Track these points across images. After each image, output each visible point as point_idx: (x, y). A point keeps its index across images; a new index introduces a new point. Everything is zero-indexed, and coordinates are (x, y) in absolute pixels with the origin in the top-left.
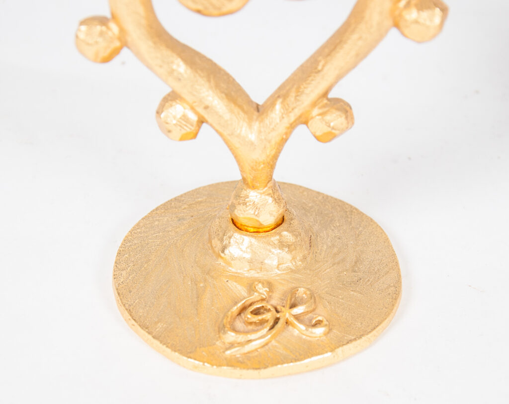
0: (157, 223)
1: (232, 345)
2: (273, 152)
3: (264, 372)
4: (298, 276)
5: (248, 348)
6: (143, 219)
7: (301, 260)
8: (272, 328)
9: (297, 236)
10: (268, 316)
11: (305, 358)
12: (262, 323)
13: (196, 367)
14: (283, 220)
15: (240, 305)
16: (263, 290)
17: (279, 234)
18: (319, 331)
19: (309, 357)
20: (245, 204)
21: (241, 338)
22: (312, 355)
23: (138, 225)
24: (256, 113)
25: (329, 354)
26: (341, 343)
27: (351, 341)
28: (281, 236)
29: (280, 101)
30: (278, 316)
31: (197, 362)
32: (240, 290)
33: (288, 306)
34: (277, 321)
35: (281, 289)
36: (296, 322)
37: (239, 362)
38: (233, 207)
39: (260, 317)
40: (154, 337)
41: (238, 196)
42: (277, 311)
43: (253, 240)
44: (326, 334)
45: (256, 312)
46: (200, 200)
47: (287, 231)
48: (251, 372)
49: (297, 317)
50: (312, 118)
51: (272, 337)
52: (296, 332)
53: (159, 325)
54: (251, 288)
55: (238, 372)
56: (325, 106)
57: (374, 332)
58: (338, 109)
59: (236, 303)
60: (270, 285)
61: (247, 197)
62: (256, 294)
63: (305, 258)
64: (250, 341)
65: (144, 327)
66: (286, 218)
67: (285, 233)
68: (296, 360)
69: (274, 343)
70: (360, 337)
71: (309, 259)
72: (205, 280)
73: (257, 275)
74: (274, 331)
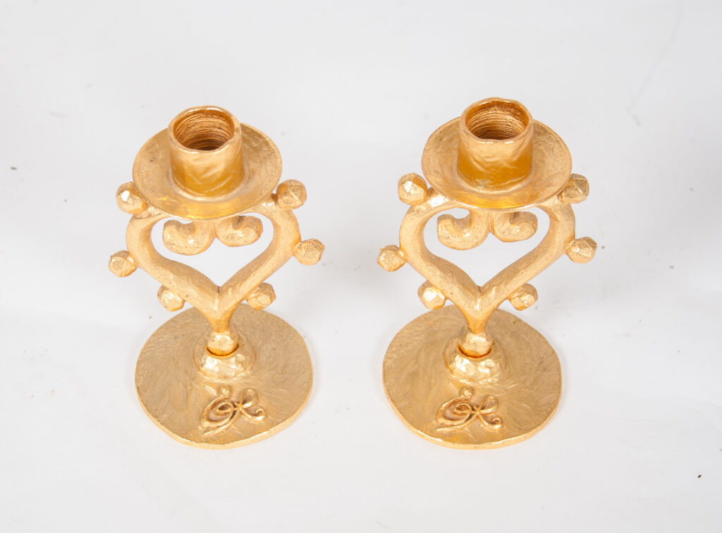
0: (161, 340)
1: (208, 430)
2: (229, 315)
3: (227, 445)
4: (247, 381)
5: (217, 431)
6: (152, 336)
7: (250, 370)
8: (232, 417)
9: (246, 356)
10: (229, 410)
11: (251, 436)
12: (226, 414)
13: (187, 443)
14: (238, 346)
15: (212, 403)
16: (225, 392)
17: (235, 356)
18: (260, 418)
19: (254, 435)
20: (213, 341)
21: (213, 425)
22: (256, 434)
23: (149, 340)
24: (217, 294)
25: (266, 433)
26: (273, 424)
27: (280, 423)
28: (236, 357)
29: (230, 289)
30: (235, 409)
31: (187, 441)
32: (213, 392)
33: (241, 403)
34: (234, 413)
35: (237, 390)
36: (246, 413)
37: (212, 440)
38: (206, 342)
39: (224, 411)
40: (161, 424)
41: (209, 335)
42: (235, 406)
43: (219, 361)
44: (264, 419)
45: (222, 408)
46: (188, 321)
47: (241, 353)
48: (220, 446)
49: (246, 410)
50: (250, 299)
51: (232, 423)
52: (246, 419)
53: (164, 415)
54: (219, 391)
55: (212, 446)
56: (257, 292)
57: (294, 415)
58: (265, 294)
59: (210, 401)
60: (230, 388)
61: (215, 337)
62: (222, 396)
63: (252, 368)
64: (218, 427)
65: (155, 416)
66: (240, 345)
67: (239, 355)
68: (247, 438)
69: (233, 427)
70: (285, 420)
71: (254, 369)
72: (191, 385)
73: (222, 382)
74: (233, 420)
